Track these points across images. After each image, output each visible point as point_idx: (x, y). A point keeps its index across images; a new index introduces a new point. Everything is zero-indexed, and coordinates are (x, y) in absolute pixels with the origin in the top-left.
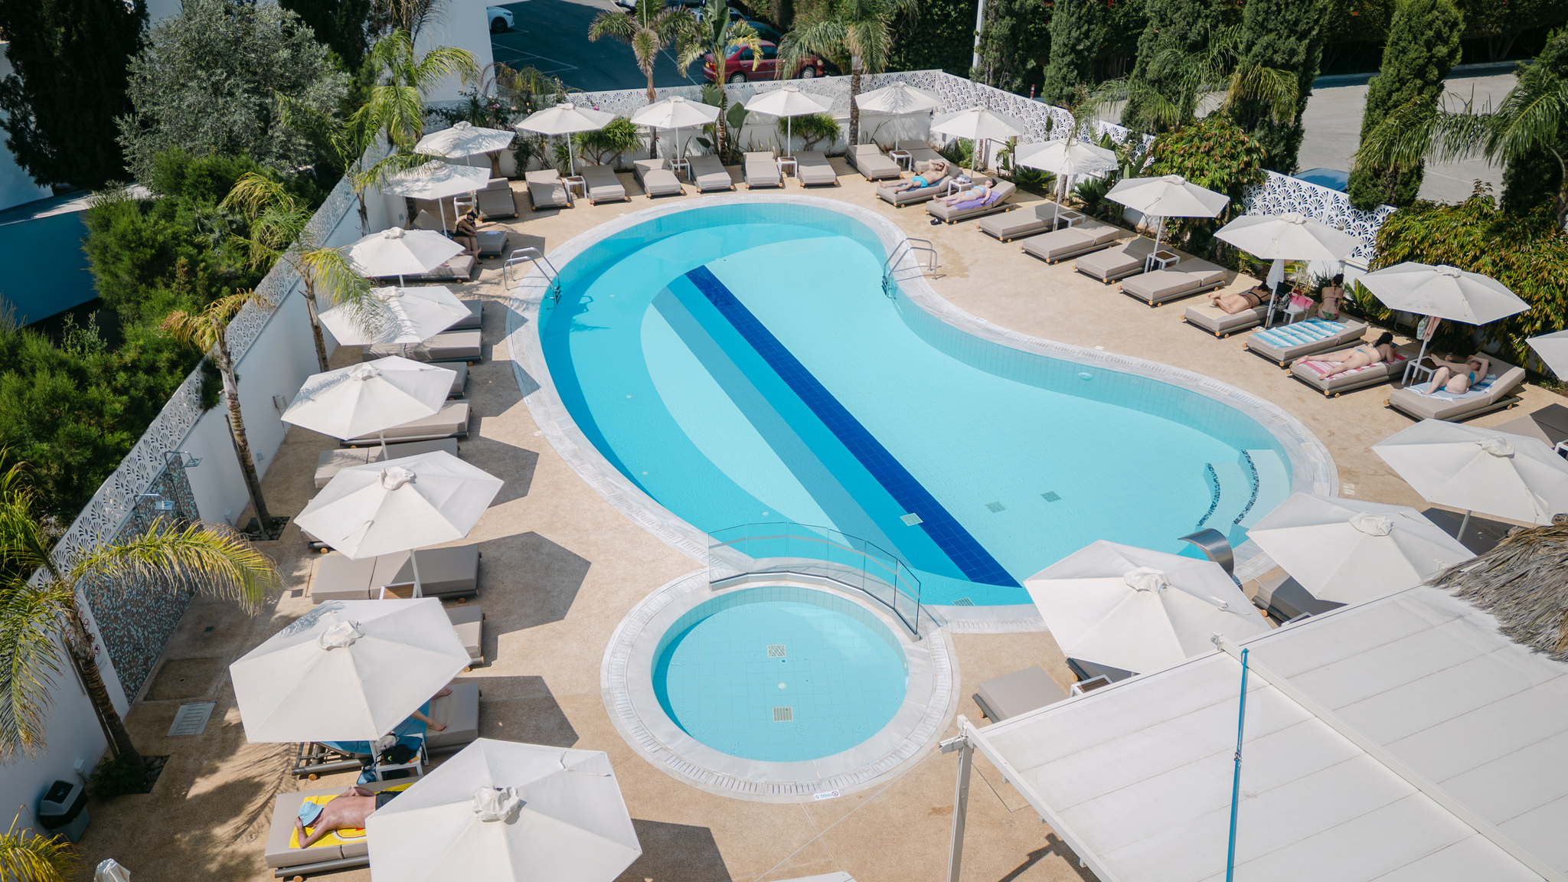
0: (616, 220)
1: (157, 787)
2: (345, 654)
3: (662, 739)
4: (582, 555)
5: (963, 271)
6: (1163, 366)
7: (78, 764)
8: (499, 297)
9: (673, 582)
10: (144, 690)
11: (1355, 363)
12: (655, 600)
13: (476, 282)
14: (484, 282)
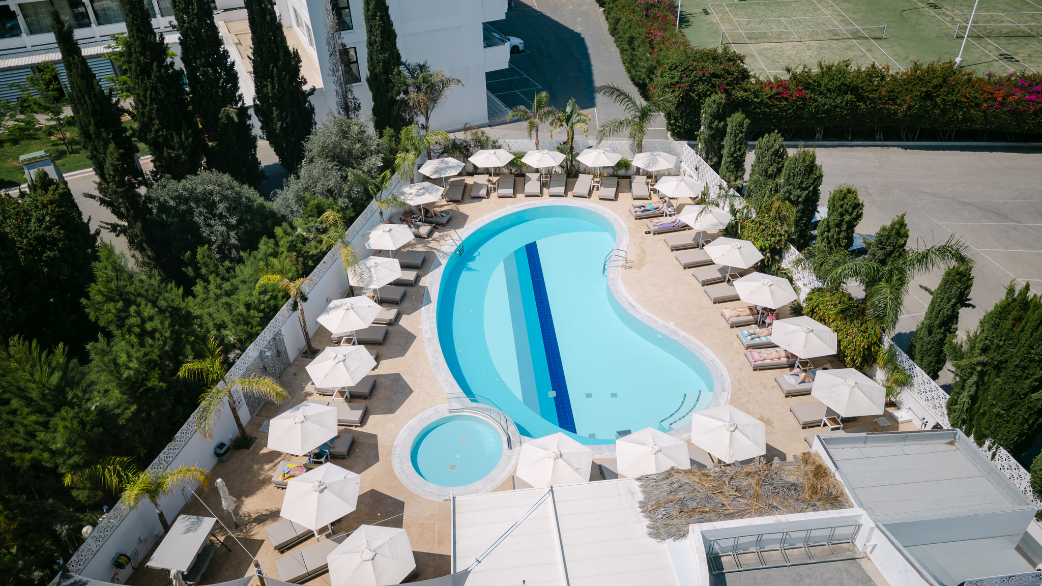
0: (504, 209)
1: (251, 448)
2: (299, 425)
3: (405, 468)
4: (412, 387)
5: (641, 267)
6: (693, 339)
7: (230, 436)
8: (436, 249)
10: (256, 413)
11: (771, 357)
13: (430, 239)
14: (433, 240)
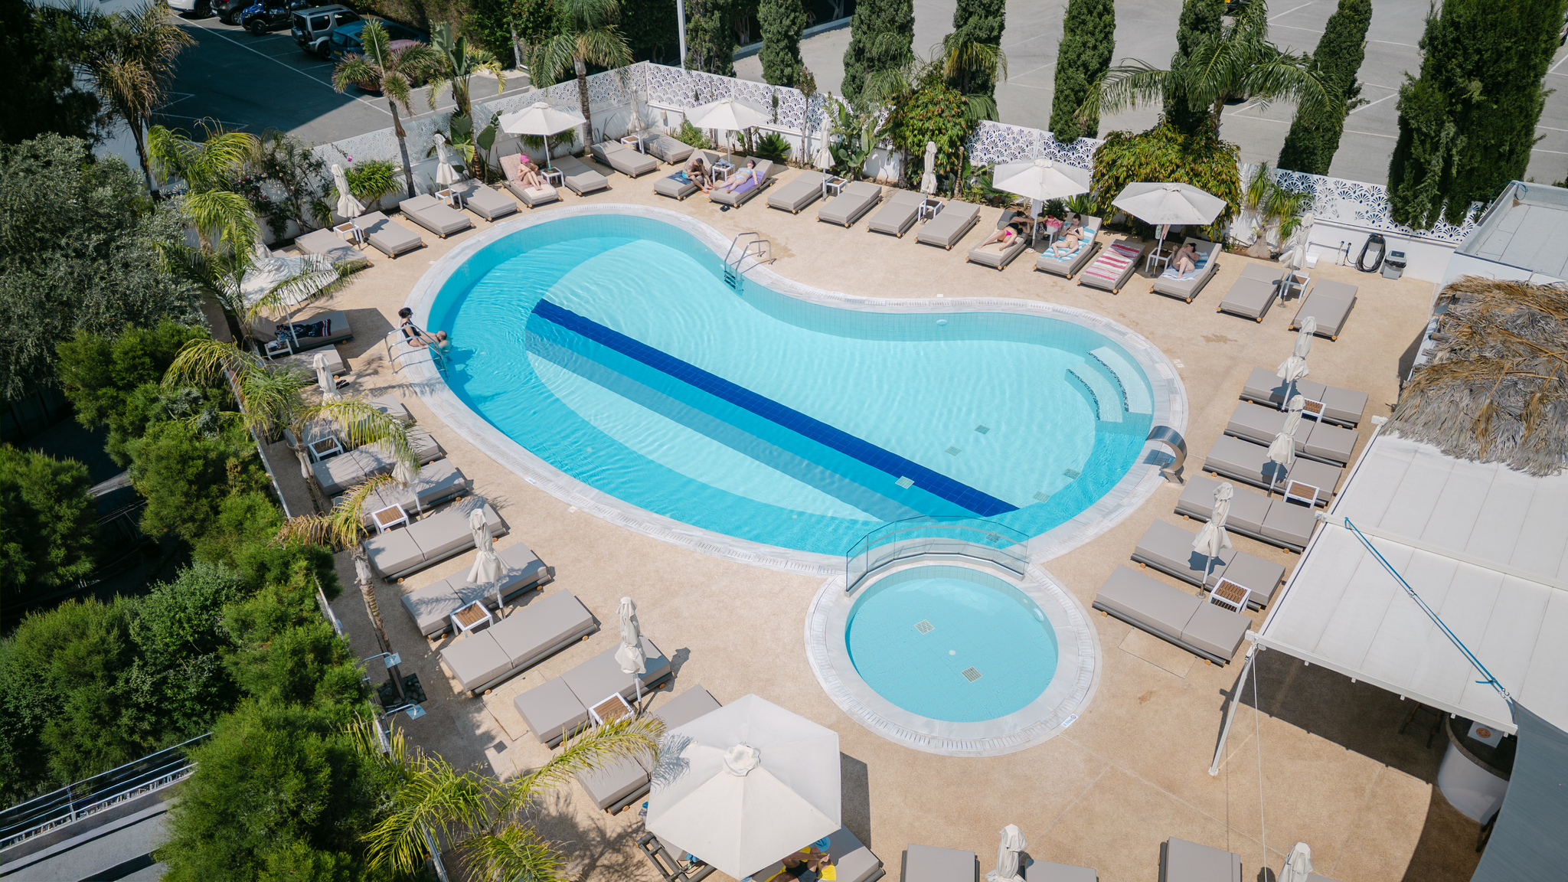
0: (432, 270)
5: (786, 251)
8: (391, 387)
9: (815, 601)
12: (814, 624)
13: (350, 378)
14: (359, 375)
